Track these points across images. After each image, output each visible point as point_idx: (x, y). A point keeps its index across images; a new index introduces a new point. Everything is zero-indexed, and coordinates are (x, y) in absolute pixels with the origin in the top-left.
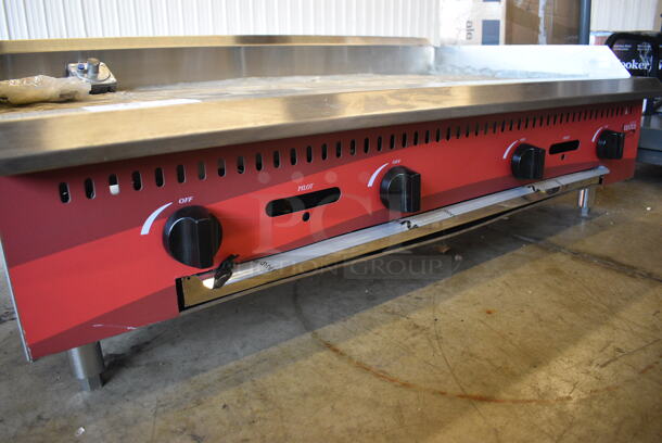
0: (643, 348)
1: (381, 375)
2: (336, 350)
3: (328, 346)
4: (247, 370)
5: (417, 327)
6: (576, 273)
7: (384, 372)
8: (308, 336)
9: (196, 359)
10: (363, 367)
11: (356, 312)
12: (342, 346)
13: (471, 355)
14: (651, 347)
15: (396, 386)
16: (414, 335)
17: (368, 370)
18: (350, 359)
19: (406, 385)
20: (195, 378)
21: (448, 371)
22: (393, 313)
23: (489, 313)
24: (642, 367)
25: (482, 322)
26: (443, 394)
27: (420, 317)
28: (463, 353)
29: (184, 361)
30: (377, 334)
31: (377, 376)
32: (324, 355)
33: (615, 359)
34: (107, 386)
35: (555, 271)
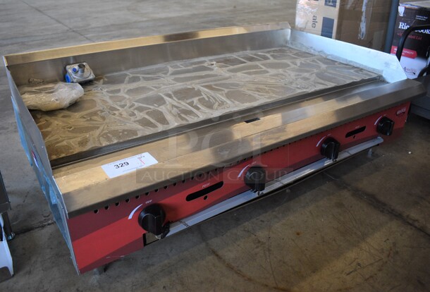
0: (372, 264)
1: (238, 273)
2: (217, 255)
3: (214, 253)
4: (173, 265)
5: (259, 242)
6: (351, 207)
7: (240, 271)
8: (203, 245)
9: (148, 258)
10: (230, 267)
11: (229, 230)
12: (220, 253)
13: (284, 263)
14: (376, 263)
15: (245, 280)
16: (257, 247)
17: (232, 269)
18: (224, 261)
19: (250, 280)
20: (148, 269)
21: (271, 272)
22: (248, 231)
23: (298, 234)
24: (367, 277)
25: (293, 240)
26: (267, 286)
27: (262, 235)
28: (281, 261)
29: (143, 259)
30: (238, 246)
31: (236, 273)
32: (211, 258)
33: (355, 270)
34: (107, 273)
35: (340, 205)
